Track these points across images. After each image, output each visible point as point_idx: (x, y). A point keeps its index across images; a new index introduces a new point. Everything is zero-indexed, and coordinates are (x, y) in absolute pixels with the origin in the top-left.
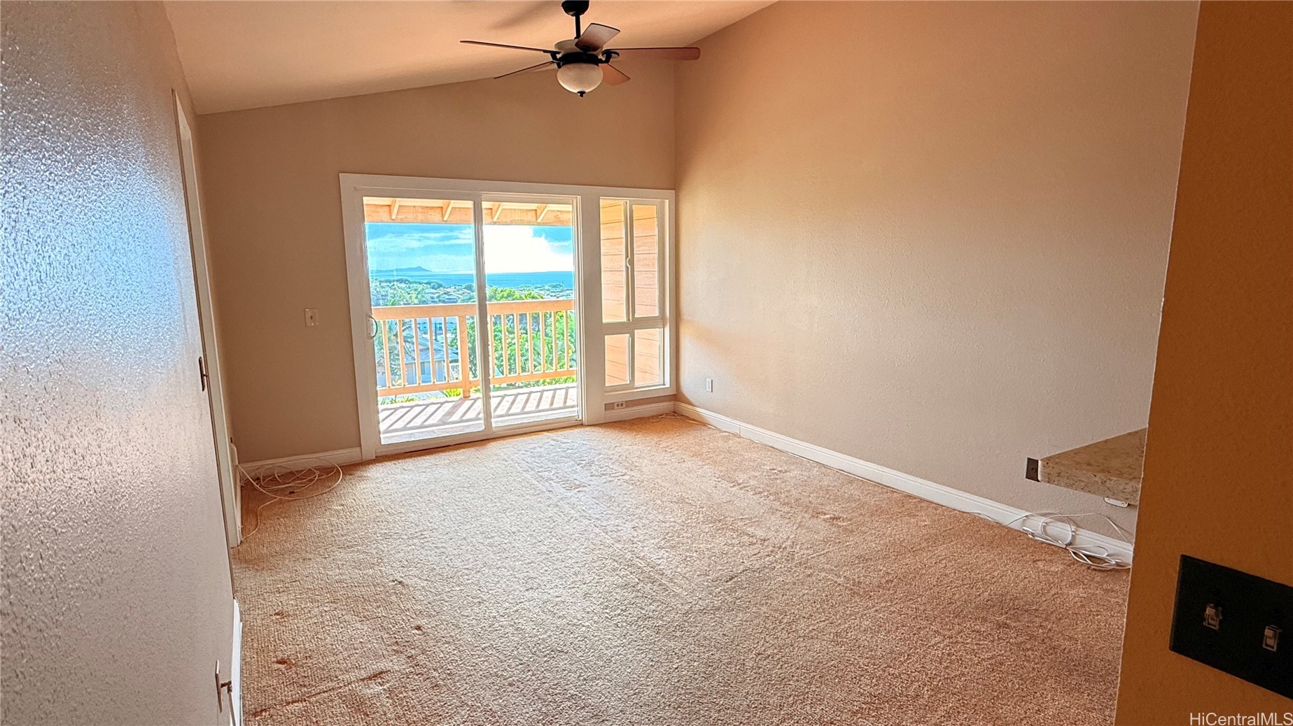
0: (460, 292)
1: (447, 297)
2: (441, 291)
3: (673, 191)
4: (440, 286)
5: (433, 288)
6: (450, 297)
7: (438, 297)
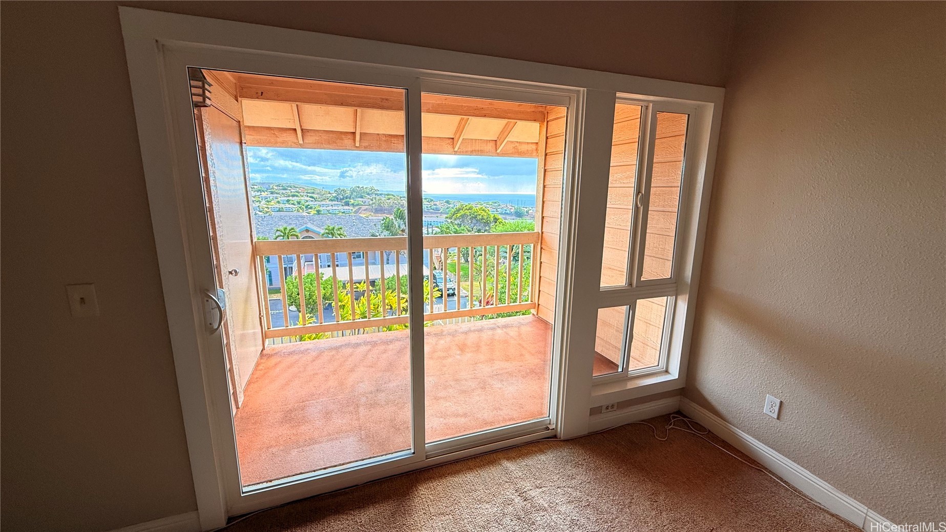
0: (443, 204)
1: (435, 207)
2: (432, 203)
3: (723, 90)
4: (432, 200)
5: (428, 202)
6: (437, 207)
7: (431, 207)
